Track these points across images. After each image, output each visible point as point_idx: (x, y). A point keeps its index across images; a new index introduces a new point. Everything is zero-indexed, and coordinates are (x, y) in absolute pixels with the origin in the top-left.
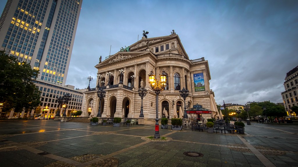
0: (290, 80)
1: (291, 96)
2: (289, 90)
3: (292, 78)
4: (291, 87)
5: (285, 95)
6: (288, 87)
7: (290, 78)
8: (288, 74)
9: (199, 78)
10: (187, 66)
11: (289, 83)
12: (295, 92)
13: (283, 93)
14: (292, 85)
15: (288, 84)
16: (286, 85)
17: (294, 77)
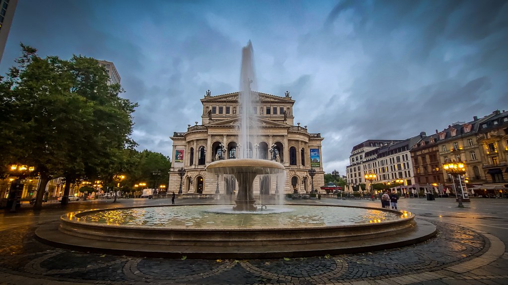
0: (355, 154)
1: (355, 171)
2: (355, 165)
3: (357, 154)
4: (355, 162)
5: (349, 169)
6: (353, 161)
7: (356, 153)
8: (355, 148)
9: (315, 154)
10: (307, 140)
11: (355, 157)
12: (359, 167)
13: (348, 167)
14: (357, 160)
15: (353, 159)
16: (351, 158)
17: (359, 153)
